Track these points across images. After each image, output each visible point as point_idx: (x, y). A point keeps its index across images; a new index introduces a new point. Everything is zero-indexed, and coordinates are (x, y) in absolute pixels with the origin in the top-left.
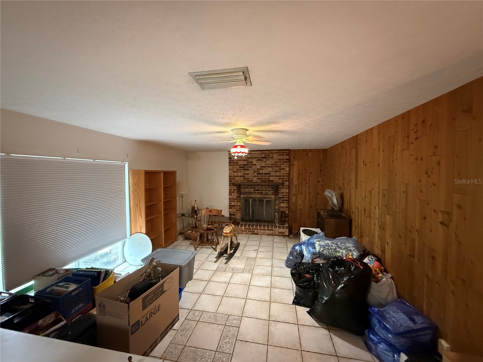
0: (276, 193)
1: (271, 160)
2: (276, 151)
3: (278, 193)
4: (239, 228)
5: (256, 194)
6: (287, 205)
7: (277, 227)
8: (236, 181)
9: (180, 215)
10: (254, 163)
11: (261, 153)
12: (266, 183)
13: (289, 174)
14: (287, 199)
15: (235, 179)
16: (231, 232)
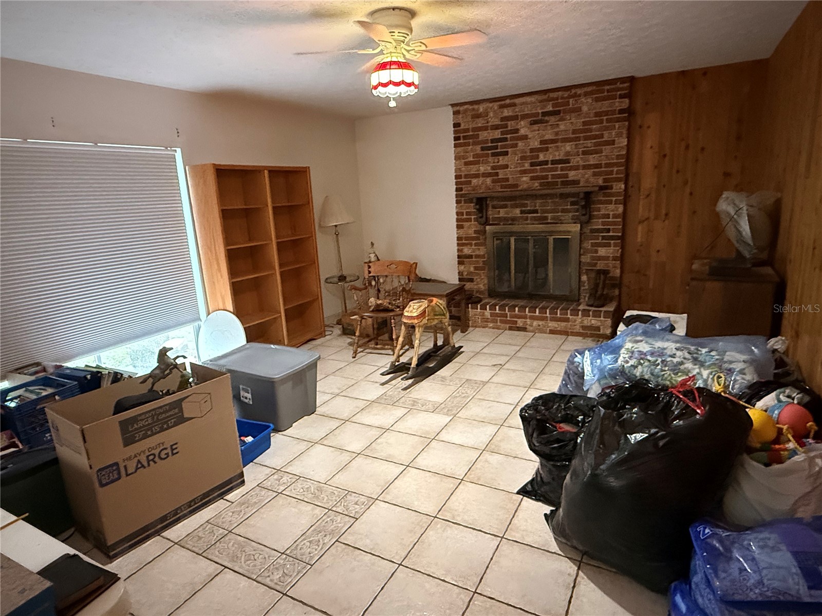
0: (584, 218)
1: (573, 120)
2: (589, 89)
3: (591, 217)
4: (478, 313)
5: (529, 222)
6: (618, 250)
7: (580, 313)
8: (474, 190)
9: (336, 280)
10: (523, 132)
11: (541, 102)
12: (558, 188)
13: (628, 157)
14: (620, 234)
15: (470, 182)
16: (423, 314)
